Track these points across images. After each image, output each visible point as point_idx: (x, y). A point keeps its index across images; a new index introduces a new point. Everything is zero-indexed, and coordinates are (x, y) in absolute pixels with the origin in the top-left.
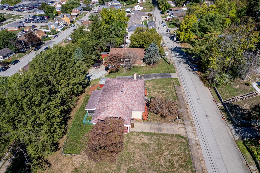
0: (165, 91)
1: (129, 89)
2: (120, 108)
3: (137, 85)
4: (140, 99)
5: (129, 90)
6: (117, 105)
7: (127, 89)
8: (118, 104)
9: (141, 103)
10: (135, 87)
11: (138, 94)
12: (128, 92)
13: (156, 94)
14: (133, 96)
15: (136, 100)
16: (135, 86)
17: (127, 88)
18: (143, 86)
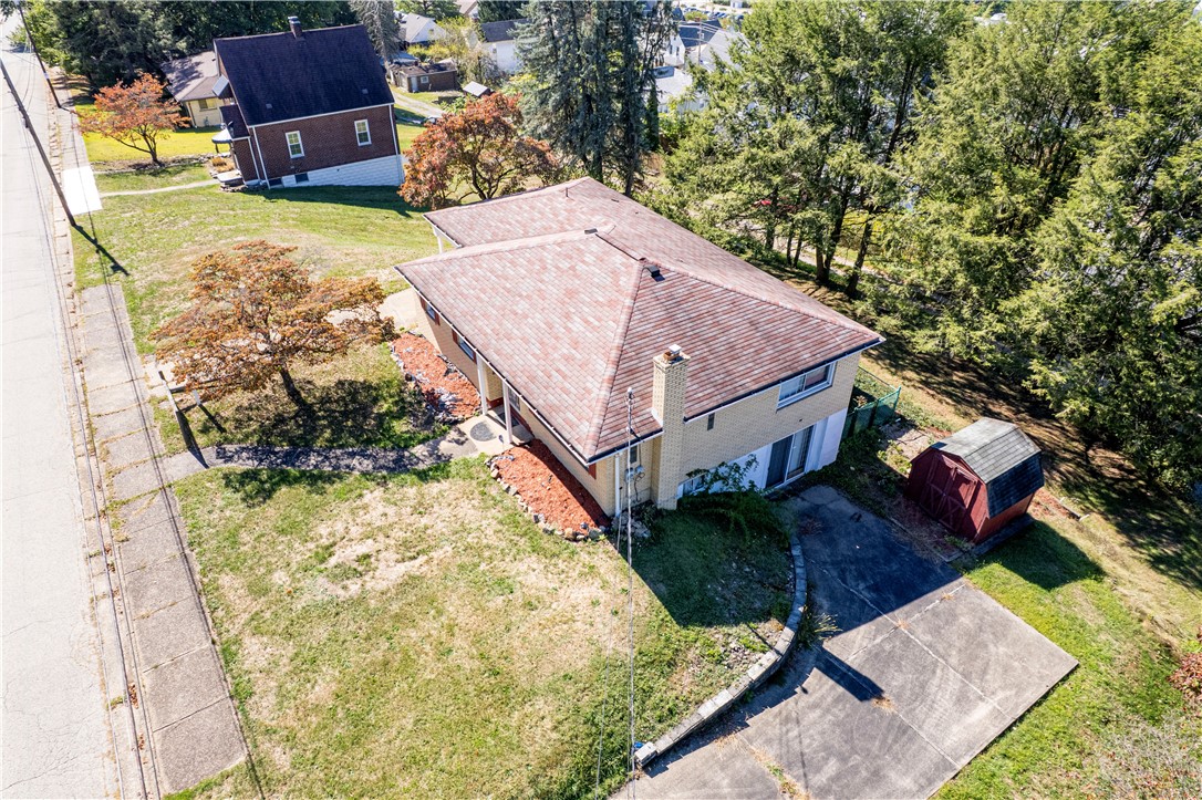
0: (354, 587)
1: (573, 268)
2: (521, 208)
3: (575, 344)
4: (465, 292)
5: (565, 265)
6: (545, 205)
7: (583, 262)
8: (547, 209)
9: (441, 280)
10: (568, 316)
11: (498, 301)
12: (559, 254)
13: (425, 521)
14: (512, 262)
15: (480, 267)
16: (577, 326)
17: (589, 258)
18: (533, 378)
